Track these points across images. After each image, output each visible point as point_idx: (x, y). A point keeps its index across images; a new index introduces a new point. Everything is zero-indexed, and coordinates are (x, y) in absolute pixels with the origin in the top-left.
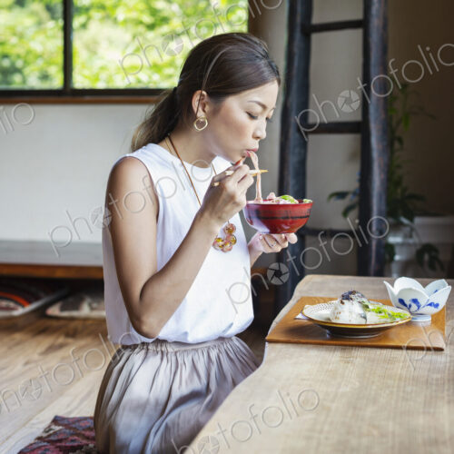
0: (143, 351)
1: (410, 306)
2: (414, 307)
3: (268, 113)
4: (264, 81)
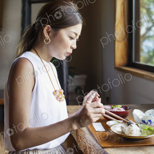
1: (147, 123)
2: (149, 123)
3: (78, 37)
4: (77, 23)
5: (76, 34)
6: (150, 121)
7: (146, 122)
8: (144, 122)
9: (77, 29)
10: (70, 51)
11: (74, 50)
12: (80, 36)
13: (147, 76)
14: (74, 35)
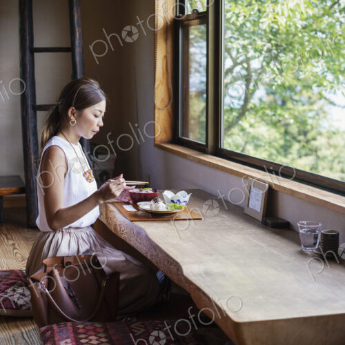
0: (61, 232)
1: (176, 203)
2: (178, 203)
3: (103, 114)
4: (101, 100)
5: (101, 112)
6: (179, 201)
7: (175, 201)
8: (173, 201)
9: (101, 106)
10: (97, 129)
11: (100, 128)
12: (105, 113)
13: (190, 156)
14: (98, 113)
